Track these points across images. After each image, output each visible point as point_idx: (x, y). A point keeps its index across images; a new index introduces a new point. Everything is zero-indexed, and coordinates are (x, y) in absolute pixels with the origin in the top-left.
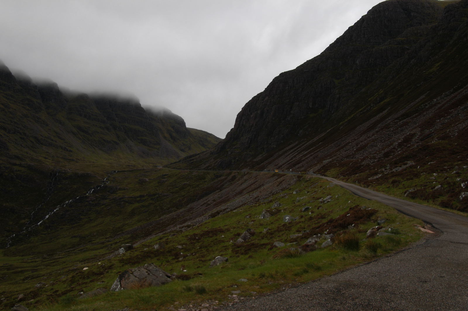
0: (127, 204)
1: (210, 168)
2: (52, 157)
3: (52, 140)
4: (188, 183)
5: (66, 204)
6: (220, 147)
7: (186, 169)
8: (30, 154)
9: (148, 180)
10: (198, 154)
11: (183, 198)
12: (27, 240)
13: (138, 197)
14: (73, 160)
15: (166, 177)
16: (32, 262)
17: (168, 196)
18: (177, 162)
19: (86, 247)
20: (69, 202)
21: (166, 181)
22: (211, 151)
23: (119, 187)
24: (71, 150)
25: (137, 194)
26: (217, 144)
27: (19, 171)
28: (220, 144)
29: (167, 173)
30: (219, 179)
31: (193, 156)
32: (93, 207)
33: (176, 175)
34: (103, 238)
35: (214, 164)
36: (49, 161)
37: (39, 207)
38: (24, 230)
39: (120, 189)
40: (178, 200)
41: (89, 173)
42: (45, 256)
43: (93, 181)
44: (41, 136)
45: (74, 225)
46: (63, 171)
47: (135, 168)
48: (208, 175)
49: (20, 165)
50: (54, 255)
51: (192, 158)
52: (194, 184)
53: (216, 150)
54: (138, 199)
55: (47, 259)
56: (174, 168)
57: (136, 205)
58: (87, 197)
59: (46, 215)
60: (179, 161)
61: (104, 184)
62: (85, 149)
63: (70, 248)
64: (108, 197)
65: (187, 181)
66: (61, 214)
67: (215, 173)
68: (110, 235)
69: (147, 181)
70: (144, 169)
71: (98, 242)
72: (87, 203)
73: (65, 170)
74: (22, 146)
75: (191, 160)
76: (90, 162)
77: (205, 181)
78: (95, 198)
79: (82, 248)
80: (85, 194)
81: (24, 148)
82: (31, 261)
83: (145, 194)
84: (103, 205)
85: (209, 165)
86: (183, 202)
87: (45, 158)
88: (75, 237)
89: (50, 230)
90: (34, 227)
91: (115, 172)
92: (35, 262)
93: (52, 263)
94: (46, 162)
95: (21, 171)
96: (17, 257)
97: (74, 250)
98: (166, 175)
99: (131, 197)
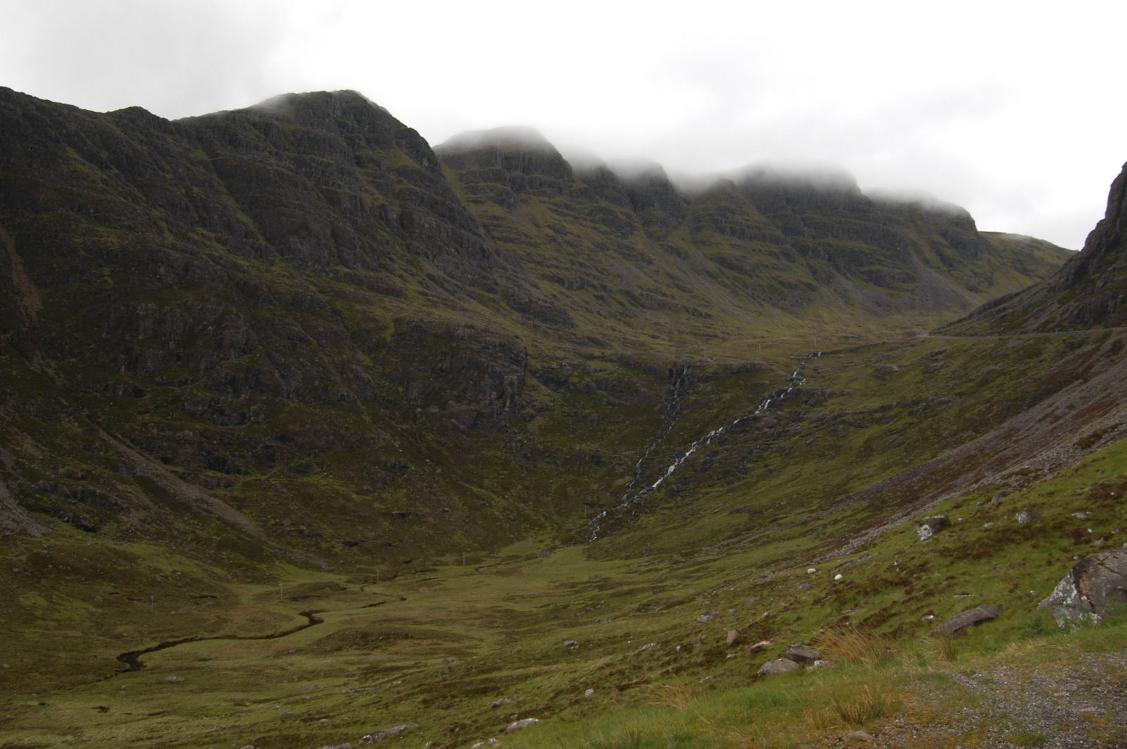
0: (852, 429)
1: (1051, 325)
2: (669, 332)
3: (665, 295)
4: (997, 367)
5: (712, 439)
6: (1072, 271)
7: (991, 334)
8: (620, 332)
9: (896, 369)
10: (1017, 295)
11: (988, 405)
12: (632, 522)
13: (876, 411)
14: (715, 336)
15: (940, 356)
16: (649, 571)
17: (950, 404)
18: (965, 319)
19: (767, 533)
20: (715, 434)
21: (942, 367)
22: (1050, 284)
23: (828, 391)
24: (710, 313)
25: (875, 403)
26: (1065, 265)
27: (601, 371)
28: (1072, 263)
29: (944, 349)
30: (1078, 351)
31: (1003, 300)
32: (774, 440)
33: (966, 351)
34: (803, 512)
35: (1061, 315)
36: (662, 342)
37: (652, 448)
38: (624, 502)
39: (832, 395)
40: (976, 411)
41: (756, 362)
42: (676, 557)
43: (767, 382)
44: (640, 287)
45: (733, 485)
46: (698, 364)
47: (862, 343)
48: (1047, 344)
49: (603, 358)
50: (696, 555)
51: (1002, 306)
52: (1013, 368)
53: (1063, 280)
54: (878, 415)
55: (681, 565)
56: (958, 334)
57: (875, 429)
58: (756, 419)
59: (669, 466)
60: (970, 316)
61: (794, 385)
62: (740, 307)
63: (730, 537)
64: (805, 416)
65: (997, 364)
66: (702, 460)
67: (1065, 338)
68: (818, 505)
69: (896, 371)
70: (884, 343)
71: (792, 522)
72: (758, 432)
73: (700, 361)
74: (601, 315)
75: (999, 311)
76: (754, 338)
77: (1041, 361)
78: (775, 421)
79: (757, 537)
80: (752, 412)
81: (605, 318)
82: (647, 568)
83: (894, 403)
84: (795, 434)
85: (1046, 318)
86: (990, 415)
87: (654, 337)
88: (738, 511)
89: (679, 498)
90: (644, 494)
91: (815, 355)
92: (657, 570)
93: (693, 572)
94: (657, 346)
95: (605, 370)
96: (616, 561)
97: (740, 542)
98: (940, 353)
99: (860, 413)
